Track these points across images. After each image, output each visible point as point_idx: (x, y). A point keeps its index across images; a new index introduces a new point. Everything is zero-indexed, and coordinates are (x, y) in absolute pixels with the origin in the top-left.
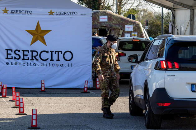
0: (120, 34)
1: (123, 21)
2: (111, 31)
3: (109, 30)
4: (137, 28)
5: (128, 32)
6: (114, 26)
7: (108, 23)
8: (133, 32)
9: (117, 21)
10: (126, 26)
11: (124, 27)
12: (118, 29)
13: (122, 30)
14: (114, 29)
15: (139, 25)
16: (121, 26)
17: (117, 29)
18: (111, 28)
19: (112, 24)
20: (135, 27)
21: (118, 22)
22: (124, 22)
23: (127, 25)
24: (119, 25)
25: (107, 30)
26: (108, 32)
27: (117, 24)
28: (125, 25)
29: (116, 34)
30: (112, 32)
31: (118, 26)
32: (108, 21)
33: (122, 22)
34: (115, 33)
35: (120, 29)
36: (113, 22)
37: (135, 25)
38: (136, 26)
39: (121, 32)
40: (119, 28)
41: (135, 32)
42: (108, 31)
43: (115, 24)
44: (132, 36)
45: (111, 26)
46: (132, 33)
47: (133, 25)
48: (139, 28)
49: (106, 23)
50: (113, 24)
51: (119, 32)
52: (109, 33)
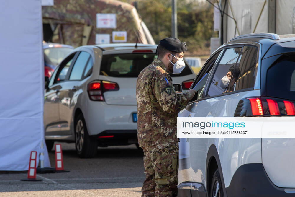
0: (85, 37)
1: (92, 4)
2: (62, 28)
3: (59, 26)
4: (124, 20)
5: (104, 31)
6: (69, 17)
7: (54, 10)
8: (116, 30)
9: (76, 3)
10: (100, 17)
11: (93, 19)
12: (80, 24)
13: (89, 25)
14: (70, 24)
15: (129, 12)
16: (86, 16)
17: (77, 23)
18: (61, 20)
19: (64, 11)
20: (120, 19)
21: (80, 5)
22: (93, 6)
23: (100, 13)
24: (82, 14)
25: (53, 27)
26: (56, 32)
27: (77, 12)
28: (97, 13)
29: (76, 36)
30: (64, 30)
31: (79, 17)
32: (55, 3)
33: (90, 7)
34: (73, 33)
35: (83, 24)
36: (66, 7)
37: (120, 13)
38: (123, 15)
39: (87, 31)
40: (83, 21)
41: (121, 30)
42: (55, 28)
43: (71, 12)
44: (114, 41)
45: (63, 17)
46: (115, 34)
47: (117, 12)
48: (130, 20)
49: (49, 10)
50: (67, 11)
51: (82, 30)
52: (59, 34)
